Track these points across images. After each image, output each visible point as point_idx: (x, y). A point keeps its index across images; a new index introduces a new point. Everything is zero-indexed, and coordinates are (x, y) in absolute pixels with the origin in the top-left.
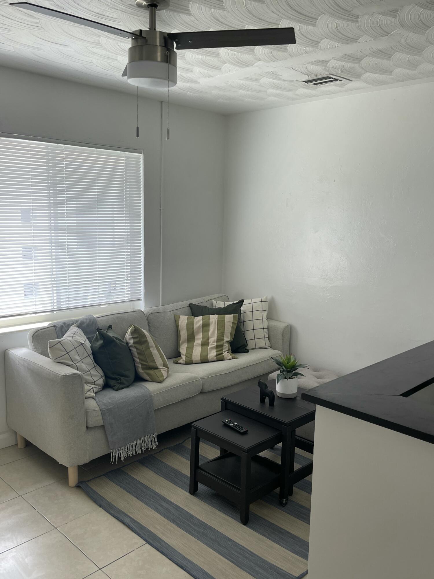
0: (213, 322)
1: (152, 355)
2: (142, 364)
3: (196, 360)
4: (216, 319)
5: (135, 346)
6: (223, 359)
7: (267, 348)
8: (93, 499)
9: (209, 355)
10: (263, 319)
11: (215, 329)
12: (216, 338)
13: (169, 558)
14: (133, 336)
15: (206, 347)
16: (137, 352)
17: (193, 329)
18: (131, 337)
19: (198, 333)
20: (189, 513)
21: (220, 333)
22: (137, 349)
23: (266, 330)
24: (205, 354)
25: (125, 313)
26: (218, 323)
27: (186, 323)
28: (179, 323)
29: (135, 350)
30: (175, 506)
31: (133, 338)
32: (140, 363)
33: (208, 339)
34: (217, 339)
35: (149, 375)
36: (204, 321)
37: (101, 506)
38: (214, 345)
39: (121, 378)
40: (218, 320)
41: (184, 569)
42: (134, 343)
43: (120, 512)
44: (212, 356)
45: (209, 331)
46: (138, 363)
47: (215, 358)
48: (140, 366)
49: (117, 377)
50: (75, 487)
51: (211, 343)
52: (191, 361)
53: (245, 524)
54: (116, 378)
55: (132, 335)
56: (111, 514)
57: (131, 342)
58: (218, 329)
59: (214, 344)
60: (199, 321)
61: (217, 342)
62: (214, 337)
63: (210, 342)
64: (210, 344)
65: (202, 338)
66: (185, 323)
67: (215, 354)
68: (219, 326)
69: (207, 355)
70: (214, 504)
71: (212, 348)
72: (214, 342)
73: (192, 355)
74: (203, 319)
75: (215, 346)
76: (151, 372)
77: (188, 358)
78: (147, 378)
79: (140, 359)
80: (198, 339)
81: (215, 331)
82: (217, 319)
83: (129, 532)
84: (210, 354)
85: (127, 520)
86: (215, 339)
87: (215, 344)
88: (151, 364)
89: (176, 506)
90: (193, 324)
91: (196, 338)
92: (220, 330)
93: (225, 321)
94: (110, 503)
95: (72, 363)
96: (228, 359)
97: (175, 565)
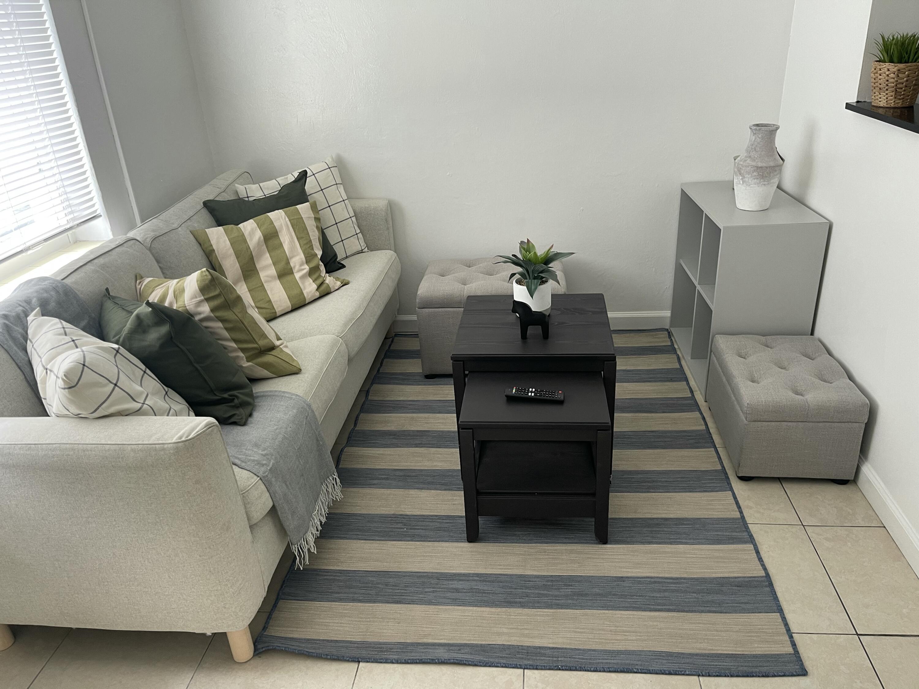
0: (283, 225)
1: (257, 324)
2: (243, 350)
3: (282, 308)
4: (285, 219)
5: (217, 317)
6: (330, 292)
7: (363, 251)
8: (329, 657)
9: (305, 292)
10: (344, 201)
11: (292, 238)
12: (302, 256)
13: (592, 669)
14: (206, 297)
15: (289, 278)
16: (226, 329)
17: (249, 250)
18: (202, 298)
19: (260, 255)
20: (513, 575)
21: (305, 244)
22: (223, 320)
23: (354, 219)
24: (296, 292)
25: (110, 253)
26: (292, 226)
27: (228, 242)
28: (211, 245)
29: (220, 325)
30: (476, 577)
31: (207, 300)
32: (239, 348)
33: (288, 263)
34: (306, 258)
35: (266, 366)
36: (263, 228)
37: (360, 660)
38: (303, 269)
39: (235, 393)
40: (290, 221)
41: (635, 670)
42: (212, 310)
43: (404, 647)
44: (311, 292)
45: (281, 245)
46: (234, 350)
47: (317, 294)
48: (241, 354)
49: (226, 396)
50: (254, 656)
51: (297, 267)
52: (273, 313)
53: (605, 543)
54: (224, 398)
55: (203, 295)
56: (398, 662)
57: (205, 309)
58: (299, 237)
59: (303, 267)
60: (252, 233)
61: (307, 262)
62: (297, 255)
63: (295, 267)
64: (295, 271)
65: (274, 264)
66: (225, 241)
67: (314, 286)
68: (296, 231)
69: (302, 293)
70: (524, 538)
71: (302, 277)
72: (302, 265)
73: (270, 301)
74: (259, 225)
75: (307, 272)
76: (268, 358)
77: (264, 311)
78: (265, 373)
79: (235, 341)
80: (266, 267)
81: (294, 242)
82: (287, 219)
83: (469, 671)
84: (305, 288)
85: (442, 654)
86: (301, 259)
87: (306, 268)
88: (262, 343)
89: (478, 575)
90: (245, 241)
91: (258, 266)
92: (303, 238)
93: (302, 218)
94: (363, 643)
95: (139, 406)
96: (337, 288)
97: (613, 675)
